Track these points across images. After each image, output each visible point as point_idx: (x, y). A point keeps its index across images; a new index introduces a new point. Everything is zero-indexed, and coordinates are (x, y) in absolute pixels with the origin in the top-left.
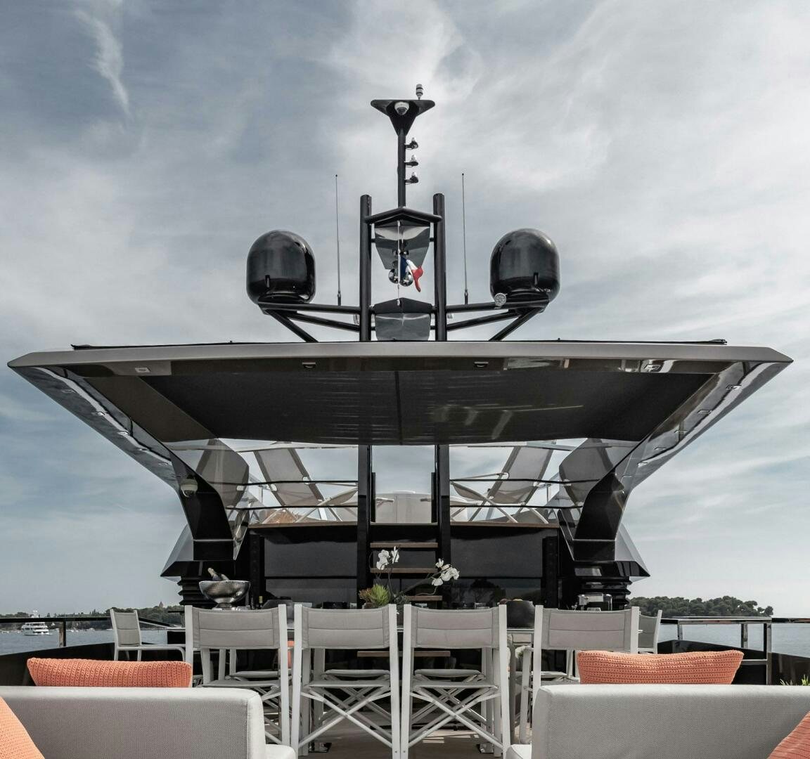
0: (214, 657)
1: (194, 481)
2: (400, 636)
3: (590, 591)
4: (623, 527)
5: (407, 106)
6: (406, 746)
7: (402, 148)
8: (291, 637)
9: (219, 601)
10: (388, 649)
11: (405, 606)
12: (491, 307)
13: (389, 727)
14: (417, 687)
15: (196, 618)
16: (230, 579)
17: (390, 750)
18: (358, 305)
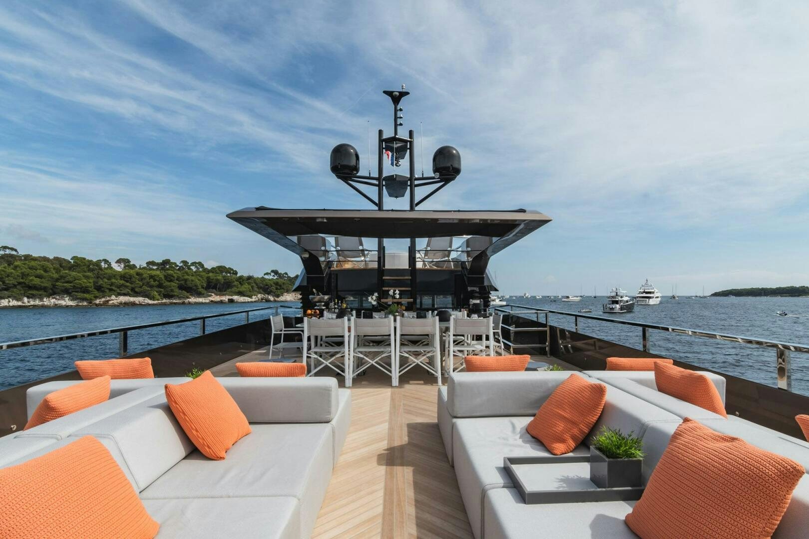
0: (316, 337)
1: (307, 253)
2: (395, 328)
3: (474, 298)
4: (488, 270)
5: (398, 94)
6: (398, 375)
7: (396, 111)
8: (349, 331)
9: (317, 304)
10: (390, 335)
11: (397, 317)
12: (433, 178)
13: (390, 365)
14: (402, 350)
15: (309, 323)
16: (323, 295)
17: (391, 377)
18: (378, 176)
